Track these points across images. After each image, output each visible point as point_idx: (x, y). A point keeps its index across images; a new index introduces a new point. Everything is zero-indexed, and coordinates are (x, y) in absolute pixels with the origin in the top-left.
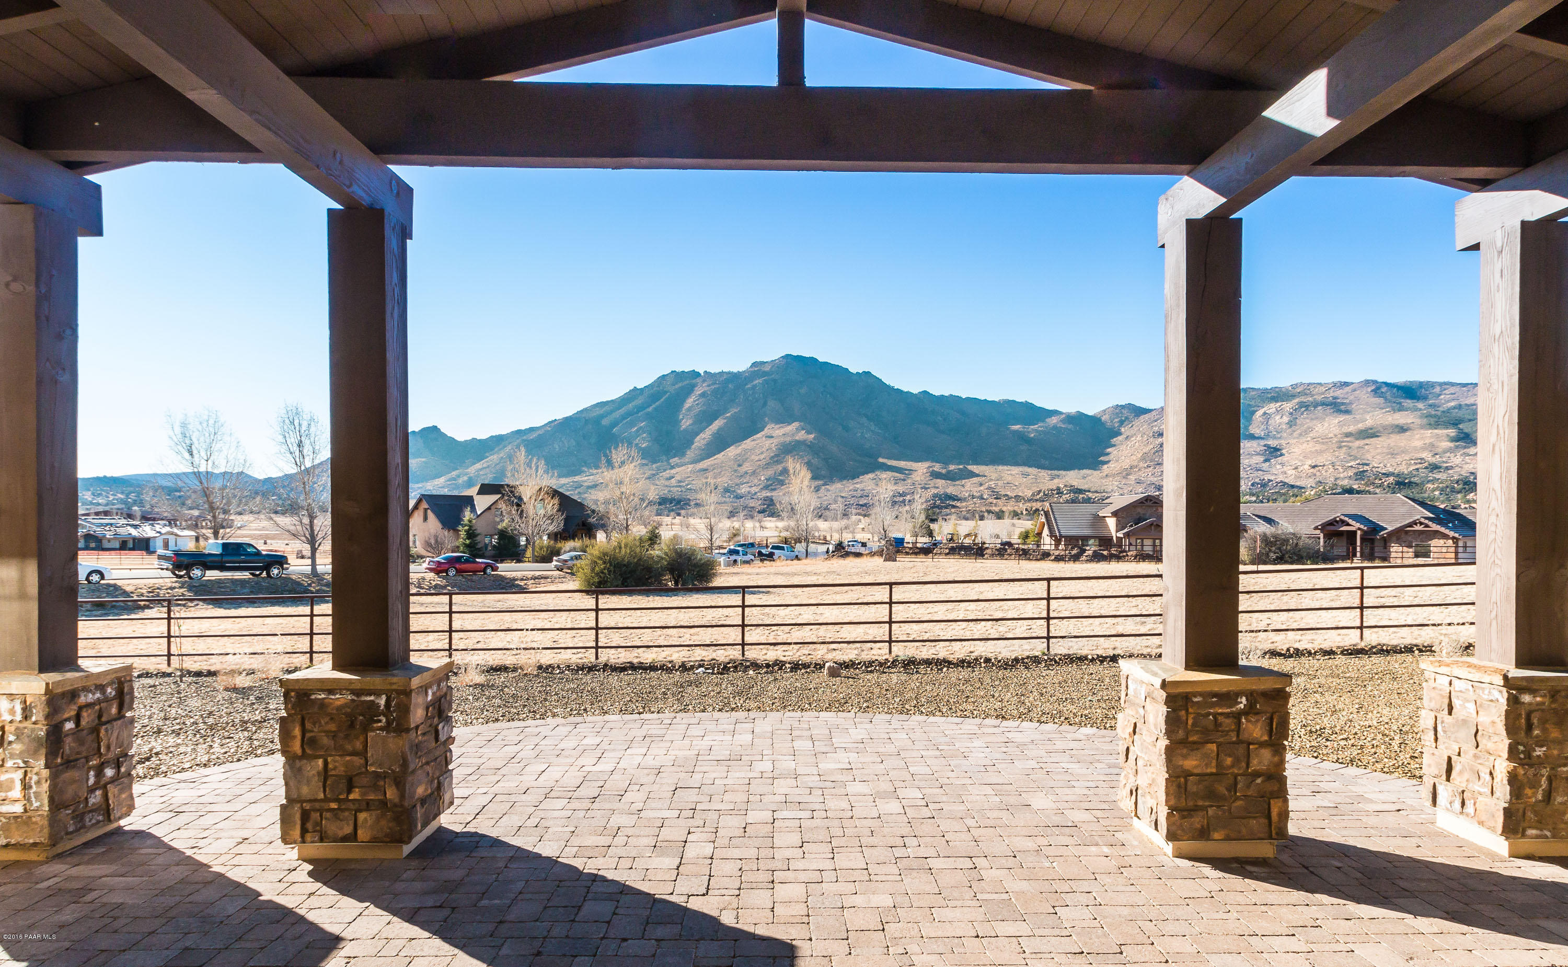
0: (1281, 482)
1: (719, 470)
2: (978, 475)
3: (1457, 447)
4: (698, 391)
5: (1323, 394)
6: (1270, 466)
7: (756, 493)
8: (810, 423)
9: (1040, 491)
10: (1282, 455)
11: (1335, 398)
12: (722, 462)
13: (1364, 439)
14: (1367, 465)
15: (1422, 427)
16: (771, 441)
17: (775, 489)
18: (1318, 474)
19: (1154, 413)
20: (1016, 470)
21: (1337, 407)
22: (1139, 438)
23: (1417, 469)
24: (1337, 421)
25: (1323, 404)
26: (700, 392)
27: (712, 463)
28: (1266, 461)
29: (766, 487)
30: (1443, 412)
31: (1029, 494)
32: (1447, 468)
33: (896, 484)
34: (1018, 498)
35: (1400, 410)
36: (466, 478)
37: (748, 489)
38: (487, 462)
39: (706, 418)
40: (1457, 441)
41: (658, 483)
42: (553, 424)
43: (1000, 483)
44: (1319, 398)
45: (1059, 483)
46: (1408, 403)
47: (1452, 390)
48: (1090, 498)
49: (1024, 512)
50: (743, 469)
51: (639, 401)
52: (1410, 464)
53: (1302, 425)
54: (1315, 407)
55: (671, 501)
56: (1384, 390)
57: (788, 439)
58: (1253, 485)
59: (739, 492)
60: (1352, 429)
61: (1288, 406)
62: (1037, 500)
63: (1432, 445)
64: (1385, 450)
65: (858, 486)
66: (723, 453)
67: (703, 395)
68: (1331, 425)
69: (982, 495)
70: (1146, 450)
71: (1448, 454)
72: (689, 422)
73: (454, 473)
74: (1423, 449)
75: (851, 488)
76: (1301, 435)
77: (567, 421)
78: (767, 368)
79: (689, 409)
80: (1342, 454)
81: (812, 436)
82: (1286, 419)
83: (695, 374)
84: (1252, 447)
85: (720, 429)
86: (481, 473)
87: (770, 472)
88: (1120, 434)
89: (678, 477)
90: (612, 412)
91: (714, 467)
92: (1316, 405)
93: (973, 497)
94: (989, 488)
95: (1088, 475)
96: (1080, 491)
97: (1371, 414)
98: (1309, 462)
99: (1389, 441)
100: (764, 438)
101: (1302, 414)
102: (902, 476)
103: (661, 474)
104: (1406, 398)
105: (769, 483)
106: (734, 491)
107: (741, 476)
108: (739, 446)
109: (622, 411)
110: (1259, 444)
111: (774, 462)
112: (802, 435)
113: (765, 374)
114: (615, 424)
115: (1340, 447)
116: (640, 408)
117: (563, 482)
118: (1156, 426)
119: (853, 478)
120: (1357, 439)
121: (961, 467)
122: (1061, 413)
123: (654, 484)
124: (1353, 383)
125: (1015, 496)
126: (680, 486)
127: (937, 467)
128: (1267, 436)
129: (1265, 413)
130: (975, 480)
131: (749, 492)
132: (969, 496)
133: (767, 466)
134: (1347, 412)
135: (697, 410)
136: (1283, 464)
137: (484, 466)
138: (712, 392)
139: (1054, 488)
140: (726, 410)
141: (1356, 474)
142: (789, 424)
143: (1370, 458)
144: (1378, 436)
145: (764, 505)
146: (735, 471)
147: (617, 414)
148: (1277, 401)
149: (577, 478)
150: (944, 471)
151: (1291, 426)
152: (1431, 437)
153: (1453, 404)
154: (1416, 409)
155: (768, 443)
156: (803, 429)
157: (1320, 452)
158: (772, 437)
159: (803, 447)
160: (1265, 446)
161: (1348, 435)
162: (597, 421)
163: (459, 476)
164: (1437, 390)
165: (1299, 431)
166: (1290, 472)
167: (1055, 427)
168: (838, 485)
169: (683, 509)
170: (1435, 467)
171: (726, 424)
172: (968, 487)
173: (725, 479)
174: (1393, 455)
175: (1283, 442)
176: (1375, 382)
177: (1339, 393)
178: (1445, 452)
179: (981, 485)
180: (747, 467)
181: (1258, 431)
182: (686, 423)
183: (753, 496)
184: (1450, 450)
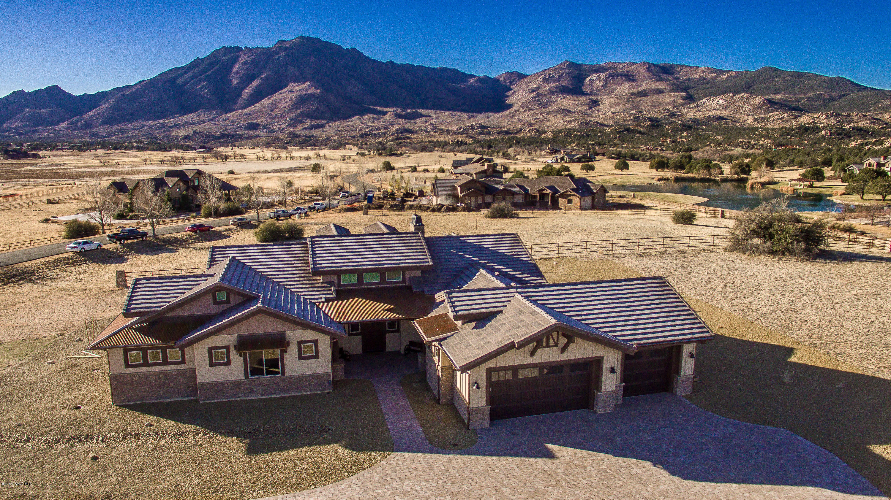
0: (596, 122)
1: (259, 114)
2: (424, 116)
3: (686, 103)
4: (242, 60)
5: (622, 69)
6: (592, 112)
7: (283, 129)
8: (317, 82)
9: (461, 128)
10: (599, 105)
11: (628, 72)
12: (260, 109)
13: (641, 97)
14: (641, 112)
15: (671, 91)
16: (292, 94)
17: (296, 126)
18: (616, 117)
19: (529, 77)
20: (448, 113)
21: (629, 77)
22: (520, 93)
23: (665, 116)
24: (628, 86)
25: (621, 75)
26: (243, 61)
27: (254, 109)
28: (591, 108)
29: (290, 125)
30: (681, 82)
31: (455, 128)
32: (679, 116)
33: (373, 122)
34: (448, 132)
35: (660, 80)
36: (83, 122)
37: (278, 127)
38: (98, 110)
39: (248, 79)
40: (686, 100)
41: (217, 123)
42: (142, 84)
43: (438, 121)
44: (619, 71)
45: (472, 122)
46: (664, 76)
47: (686, 69)
48: (490, 132)
49: (451, 143)
50: (275, 112)
51: (202, 67)
52: (662, 113)
53: (610, 87)
54: (617, 77)
55: (228, 136)
56: (653, 68)
57: (304, 93)
58: (581, 123)
59: (272, 128)
60: (635, 90)
61: (603, 76)
62: (459, 133)
63: (674, 102)
64: (651, 104)
65: (349, 123)
66: (260, 103)
67: (245, 63)
68: (624, 88)
69: (427, 129)
70: (524, 100)
71: (681, 107)
72: (237, 81)
73: (75, 119)
74: (670, 103)
75: (345, 125)
76: (609, 93)
77: (152, 81)
78: (288, 45)
79: (236, 73)
80: (629, 105)
81: (319, 91)
82: (601, 83)
83: (239, 49)
84: (583, 100)
85: (258, 86)
86: (94, 118)
87: (292, 115)
88: (511, 89)
89: (231, 119)
90: (182, 75)
91: (254, 112)
92: (617, 75)
93: (422, 130)
94: (431, 124)
95: (491, 116)
96: (486, 127)
97: (645, 82)
98: (612, 110)
99: (653, 98)
100: (287, 93)
101: (610, 81)
102: (377, 117)
103: (220, 117)
104: (663, 73)
105: (292, 122)
106: (269, 128)
107: (273, 118)
108: (271, 98)
109: (190, 74)
110: (586, 99)
111: (295, 108)
112: (312, 90)
113: (286, 49)
114: (186, 83)
115: (628, 101)
116: (202, 72)
117: (152, 124)
118: (530, 86)
119: (346, 118)
120: (637, 97)
121: (414, 110)
122: (475, 76)
123: (215, 124)
124: (637, 63)
125: (447, 130)
126: (233, 125)
127: (399, 111)
128: (591, 94)
129: (590, 80)
130: (423, 119)
131: (279, 129)
132: (419, 129)
133: (290, 111)
134: (634, 80)
135: (241, 73)
136: (598, 111)
137: (96, 113)
138: (252, 61)
139: (469, 125)
140: (261, 73)
141: (634, 118)
142: (304, 83)
143: (643, 108)
144: (648, 96)
145: (290, 137)
146: (269, 114)
147: (187, 76)
148: (597, 73)
149: (162, 121)
150: (403, 113)
151: (604, 88)
152: (673, 97)
153: (686, 78)
154: (667, 80)
155: (290, 95)
156: (313, 86)
157: (619, 104)
158: (293, 92)
159: (313, 98)
160: (590, 99)
161: (633, 94)
162: (172, 81)
163: (77, 121)
164: (679, 69)
165: (608, 91)
166: (601, 116)
167: (472, 86)
168: (337, 123)
169: (236, 141)
170: (673, 115)
171: (262, 83)
172: (419, 124)
173: (262, 120)
174: (655, 106)
175: (600, 97)
176: (648, 63)
177: (630, 69)
178: (680, 105)
179: (426, 122)
180: (276, 112)
181: (587, 90)
182: (235, 82)
183: (282, 131)
184: (683, 105)
